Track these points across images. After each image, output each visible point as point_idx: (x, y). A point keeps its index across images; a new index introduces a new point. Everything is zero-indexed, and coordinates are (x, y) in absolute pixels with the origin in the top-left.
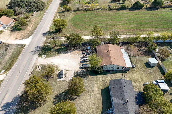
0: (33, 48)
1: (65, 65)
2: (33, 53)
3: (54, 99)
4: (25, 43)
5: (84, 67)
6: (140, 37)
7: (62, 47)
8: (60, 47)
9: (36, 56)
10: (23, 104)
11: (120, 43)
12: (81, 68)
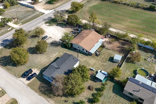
0: (46, 17)
1: (53, 34)
2: (44, 20)
3: (28, 48)
4: (45, 13)
5: (62, 40)
6: (129, 36)
7: (64, 23)
8: (63, 22)
9: (44, 22)
10: (13, 43)
11: (109, 35)
12: (60, 40)
